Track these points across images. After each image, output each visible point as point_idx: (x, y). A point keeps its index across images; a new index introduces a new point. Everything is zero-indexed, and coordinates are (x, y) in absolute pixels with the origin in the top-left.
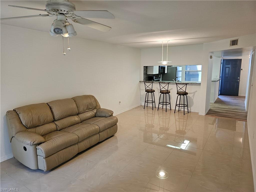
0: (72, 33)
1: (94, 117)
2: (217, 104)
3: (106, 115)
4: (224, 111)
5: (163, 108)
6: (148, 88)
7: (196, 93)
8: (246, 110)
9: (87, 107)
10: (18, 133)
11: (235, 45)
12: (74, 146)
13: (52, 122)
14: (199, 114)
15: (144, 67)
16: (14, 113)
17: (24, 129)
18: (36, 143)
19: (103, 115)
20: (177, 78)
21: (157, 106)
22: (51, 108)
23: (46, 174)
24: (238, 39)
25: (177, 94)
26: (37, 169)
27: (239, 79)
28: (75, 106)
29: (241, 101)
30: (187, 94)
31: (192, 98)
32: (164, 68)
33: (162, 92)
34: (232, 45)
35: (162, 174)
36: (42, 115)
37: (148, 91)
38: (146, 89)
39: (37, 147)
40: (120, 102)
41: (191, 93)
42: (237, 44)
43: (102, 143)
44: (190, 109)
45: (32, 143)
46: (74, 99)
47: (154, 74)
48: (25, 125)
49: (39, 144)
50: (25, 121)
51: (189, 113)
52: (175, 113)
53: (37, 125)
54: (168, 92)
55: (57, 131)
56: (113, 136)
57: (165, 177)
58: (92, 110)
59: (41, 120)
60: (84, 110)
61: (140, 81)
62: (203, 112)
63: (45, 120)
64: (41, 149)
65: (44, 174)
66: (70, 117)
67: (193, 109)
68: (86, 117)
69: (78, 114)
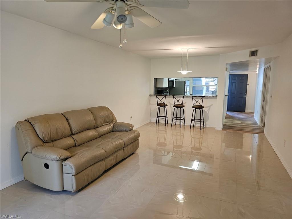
0: (130, 24)
1: (112, 132)
2: (229, 120)
3: (127, 129)
4: (238, 126)
5: (176, 124)
6: (160, 102)
7: (211, 107)
8: (259, 124)
9: (104, 120)
10: (34, 147)
11: (255, 55)
12: (101, 163)
13: (70, 136)
14: (216, 129)
15: (154, 79)
16: (28, 124)
17: (41, 143)
18: (62, 157)
19: (123, 129)
20: (186, 93)
21: (170, 122)
22: (67, 120)
23: (74, 195)
24: (258, 49)
25: (193, 107)
26: (61, 190)
27: (246, 95)
28: (92, 117)
29: (250, 117)
30: (203, 107)
31: (207, 112)
32: (173, 81)
33: (176, 106)
34: (252, 56)
35: (180, 197)
36: (60, 127)
37: (160, 105)
38: (158, 103)
39: (63, 163)
40: (131, 117)
41: (206, 107)
42: (257, 55)
43: (125, 160)
44: (206, 124)
45: (58, 158)
46: (91, 110)
47: (164, 87)
48: (42, 138)
49: (66, 159)
50: (42, 133)
51: (205, 129)
52: (190, 128)
53: (54, 139)
54: (182, 106)
55: (75, 146)
56: (133, 153)
57: (184, 200)
58: (109, 124)
59: (59, 132)
60: (101, 123)
61: (150, 95)
62: (220, 127)
63: (63, 133)
64: (70, 164)
65: (71, 195)
66: (88, 130)
67: (208, 124)
68: (104, 131)
69: (95, 128)
